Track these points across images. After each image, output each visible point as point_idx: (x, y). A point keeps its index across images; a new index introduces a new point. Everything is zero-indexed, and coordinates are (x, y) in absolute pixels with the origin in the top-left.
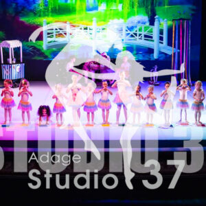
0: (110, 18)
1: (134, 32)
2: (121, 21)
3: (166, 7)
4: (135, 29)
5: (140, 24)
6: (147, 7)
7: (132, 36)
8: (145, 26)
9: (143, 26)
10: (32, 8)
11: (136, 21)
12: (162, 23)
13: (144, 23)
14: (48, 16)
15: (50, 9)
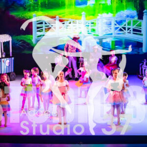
0: (99, 13)
1: (123, 26)
2: (110, 15)
4: (124, 23)
5: (129, 18)
6: (135, 2)
7: (121, 30)
9: (132, 20)
10: (22, 3)
11: (125, 15)
13: (133, 17)
14: (37, 10)
15: (39, 3)
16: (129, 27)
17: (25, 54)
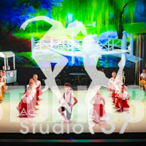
1: (106, 44)
2: (95, 35)
3: (132, 24)
4: (107, 42)
5: (110, 38)
6: (116, 24)
7: (104, 48)
8: (114, 39)
9: (113, 40)
11: (107, 36)
12: (128, 36)
13: (114, 37)
14: (35, 32)
15: (37, 26)
16: (111, 45)
17: (25, 68)
